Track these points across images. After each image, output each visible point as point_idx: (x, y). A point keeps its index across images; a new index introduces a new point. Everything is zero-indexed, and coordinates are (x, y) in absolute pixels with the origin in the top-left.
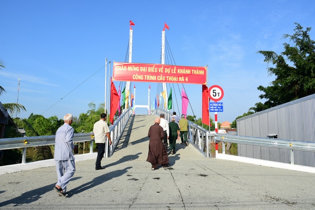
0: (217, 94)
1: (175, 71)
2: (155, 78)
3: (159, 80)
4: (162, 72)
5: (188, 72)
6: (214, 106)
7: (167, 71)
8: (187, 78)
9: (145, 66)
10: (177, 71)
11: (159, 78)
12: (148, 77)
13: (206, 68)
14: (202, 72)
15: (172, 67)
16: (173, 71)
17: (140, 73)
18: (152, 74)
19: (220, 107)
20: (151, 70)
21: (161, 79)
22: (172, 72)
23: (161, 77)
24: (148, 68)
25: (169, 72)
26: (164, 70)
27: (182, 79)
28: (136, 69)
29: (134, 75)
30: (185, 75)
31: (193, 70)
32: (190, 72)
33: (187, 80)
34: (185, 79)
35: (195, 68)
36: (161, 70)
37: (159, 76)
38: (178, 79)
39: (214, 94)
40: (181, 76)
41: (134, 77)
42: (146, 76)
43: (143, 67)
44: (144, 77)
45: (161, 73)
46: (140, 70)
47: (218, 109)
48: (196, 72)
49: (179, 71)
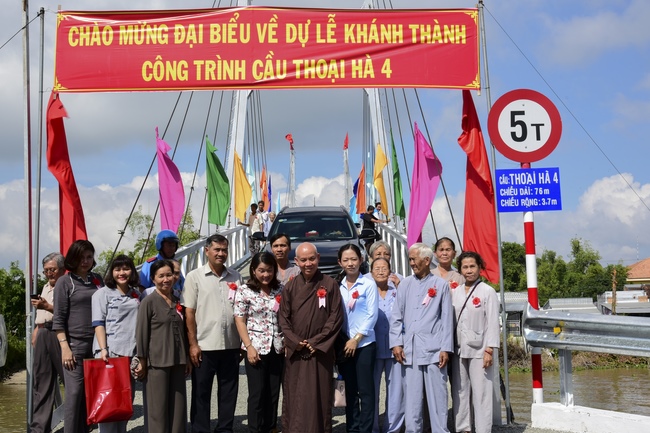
0: (531, 131)
1: (330, 33)
2: (243, 70)
3: (258, 78)
4: (272, 40)
5: (393, 34)
6: (518, 187)
7: (296, 34)
8: (387, 62)
9: (196, 22)
10: (339, 34)
11: (260, 70)
12: (211, 69)
13: (474, 15)
14: (456, 35)
15: (318, 16)
16: (324, 36)
17: (172, 52)
18: (228, 52)
19: (544, 186)
20: (220, 34)
21: (269, 74)
22: (319, 40)
23: (269, 63)
24: (207, 30)
25: (304, 42)
26: (280, 33)
27: (363, 68)
28: (156, 34)
29: (148, 63)
30: (378, 51)
31: (414, 27)
32: (400, 33)
33: (387, 70)
34: (378, 65)
35: (425, 16)
36: (267, 33)
37: (258, 62)
38: (348, 70)
39: (518, 130)
40: (362, 55)
41: (149, 71)
42: (198, 63)
43: (185, 23)
44: (192, 69)
45: (267, 46)
46: (171, 39)
47: (539, 197)
48: (429, 34)
49: (348, 32)
